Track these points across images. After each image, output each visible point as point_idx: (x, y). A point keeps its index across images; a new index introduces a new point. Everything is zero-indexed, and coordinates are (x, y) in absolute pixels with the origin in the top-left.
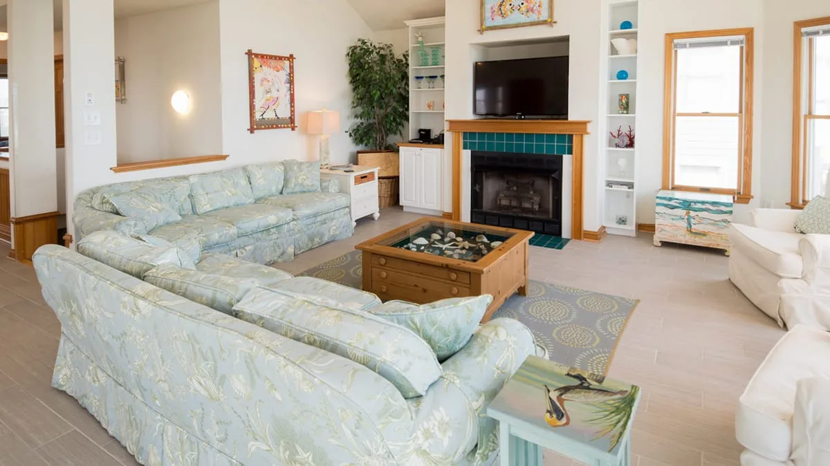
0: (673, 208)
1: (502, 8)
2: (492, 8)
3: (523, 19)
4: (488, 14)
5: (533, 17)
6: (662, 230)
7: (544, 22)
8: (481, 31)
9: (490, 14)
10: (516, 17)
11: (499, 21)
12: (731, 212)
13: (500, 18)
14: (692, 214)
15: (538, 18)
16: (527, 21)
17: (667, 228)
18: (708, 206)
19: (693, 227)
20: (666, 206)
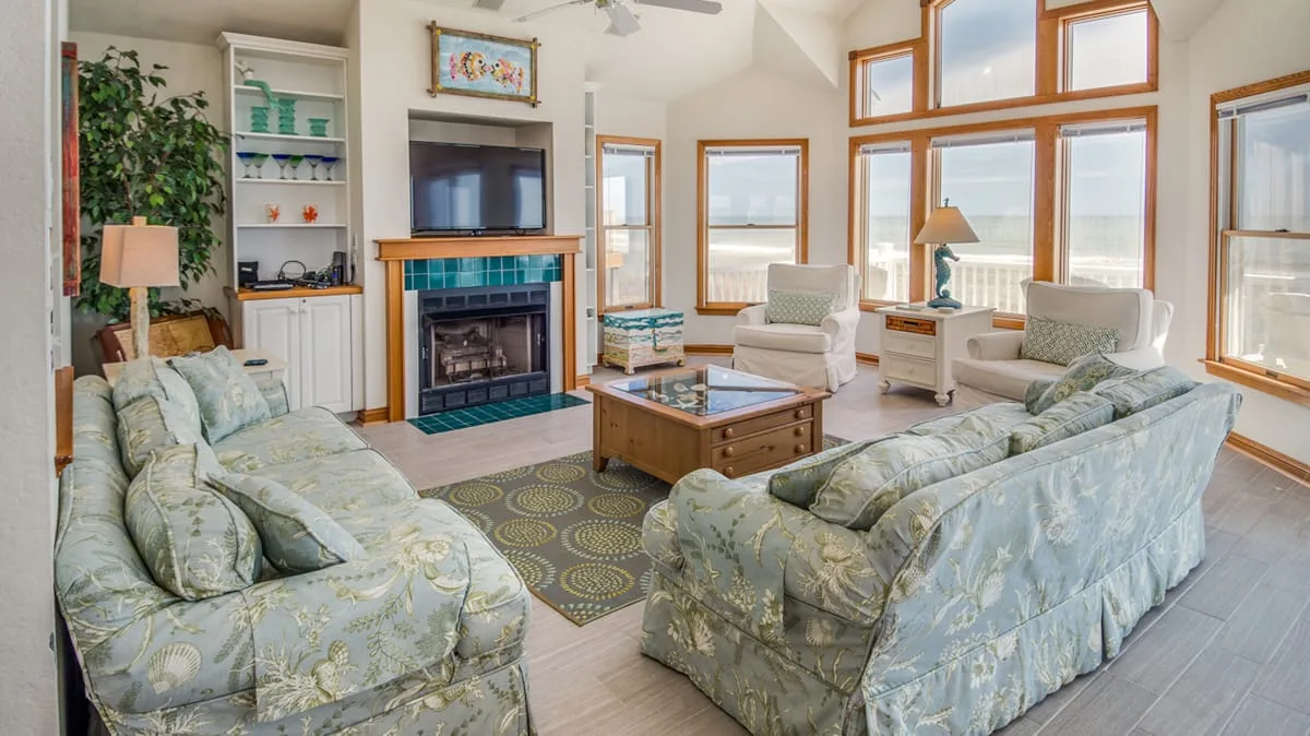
0: (643, 328)
1: (468, 63)
2: (452, 60)
3: (499, 88)
4: (445, 67)
5: (511, 89)
6: (635, 355)
7: (525, 100)
8: (432, 92)
9: (449, 68)
10: (486, 83)
11: (461, 82)
12: (682, 323)
13: (465, 78)
14: (657, 330)
15: (518, 91)
16: (503, 92)
17: (638, 352)
18: (668, 320)
19: (658, 344)
20: (637, 327)
